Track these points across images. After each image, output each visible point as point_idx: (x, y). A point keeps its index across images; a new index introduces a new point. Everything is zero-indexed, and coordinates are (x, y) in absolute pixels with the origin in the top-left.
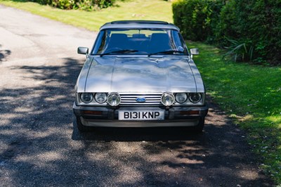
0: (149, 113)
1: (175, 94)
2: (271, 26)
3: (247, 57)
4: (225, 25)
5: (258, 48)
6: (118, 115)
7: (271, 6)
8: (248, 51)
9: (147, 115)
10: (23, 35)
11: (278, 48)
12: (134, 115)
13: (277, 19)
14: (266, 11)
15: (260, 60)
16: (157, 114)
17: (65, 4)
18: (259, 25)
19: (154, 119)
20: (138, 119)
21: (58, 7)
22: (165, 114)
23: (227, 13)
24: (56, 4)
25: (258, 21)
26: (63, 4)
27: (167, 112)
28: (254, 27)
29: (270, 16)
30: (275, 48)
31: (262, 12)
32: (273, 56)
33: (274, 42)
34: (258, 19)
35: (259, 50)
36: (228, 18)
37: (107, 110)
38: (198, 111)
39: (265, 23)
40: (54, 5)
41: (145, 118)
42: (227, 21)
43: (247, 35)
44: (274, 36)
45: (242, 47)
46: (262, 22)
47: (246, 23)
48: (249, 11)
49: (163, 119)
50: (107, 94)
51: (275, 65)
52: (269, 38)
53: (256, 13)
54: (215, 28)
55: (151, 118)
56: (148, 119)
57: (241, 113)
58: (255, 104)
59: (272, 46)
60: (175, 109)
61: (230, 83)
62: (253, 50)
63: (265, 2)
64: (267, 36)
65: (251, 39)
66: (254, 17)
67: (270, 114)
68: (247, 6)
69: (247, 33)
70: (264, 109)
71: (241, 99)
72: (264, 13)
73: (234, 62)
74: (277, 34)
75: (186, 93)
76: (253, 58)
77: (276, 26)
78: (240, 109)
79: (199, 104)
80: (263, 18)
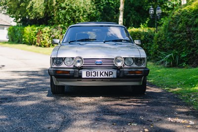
0: (105, 72)
1: (125, 58)
2: (190, 40)
3: (174, 64)
4: (157, 46)
5: (182, 56)
6: (81, 74)
7: (190, 26)
8: (175, 59)
9: (103, 74)
10: (15, 59)
11: (196, 55)
12: (93, 74)
13: (195, 35)
14: (187, 30)
15: (184, 64)
16: (111, 73)
17: (45, 43)
18: (183, 40)
19: (109, 77)
20: (96, 77)
21: (40, 46)
22: (117, 73)
23: (158, 37)
24: (38, 44)
26: (43, 44)
27: (119, 71)
28: (178, 42)
29: (190, 33)
30: (194, 55)
31: (184, 31)
32: (193, 61)
33: (193, 51)
34: (181, 36)
35: (183, 57)
36: (159, 40)
37: (73, 70)
38: (142, 71)
39: (186, 38)
40: (37, 45)
41: (102, 77)
42: (159, 43)
43: (174, 48)
44: (193, 47)
45: (171, 56)
46: (184, 38)
47: (172, 40)
48: (175, 32)
49: (115, 77)
50: (73, 58)
51: (195, 67)
52: (189, 49)
53: (180, 32)
54: (150, 49)
55: (106, 77)
56: (104, 77)
57: (172, 88)
58: (183, 83)
59: (192, 54)
60: (125, 70)
61: (163, 76)
62: (179, 58)
63: (186, 24)
64: (188, 48)
65: (177, 50)
66: (178, 35)
67: (195, 86)
68: (173, 28)
69: (174, 46)
70: (190, 84)
71: (172, 82)
72: (186, 31)
73: (165, 67)
74: (195, 45)
75: (133, 58)
76: (178, 64)
77: (194, 40)
78: (172, 86)
79: (142, 66)
80: (185, 35)
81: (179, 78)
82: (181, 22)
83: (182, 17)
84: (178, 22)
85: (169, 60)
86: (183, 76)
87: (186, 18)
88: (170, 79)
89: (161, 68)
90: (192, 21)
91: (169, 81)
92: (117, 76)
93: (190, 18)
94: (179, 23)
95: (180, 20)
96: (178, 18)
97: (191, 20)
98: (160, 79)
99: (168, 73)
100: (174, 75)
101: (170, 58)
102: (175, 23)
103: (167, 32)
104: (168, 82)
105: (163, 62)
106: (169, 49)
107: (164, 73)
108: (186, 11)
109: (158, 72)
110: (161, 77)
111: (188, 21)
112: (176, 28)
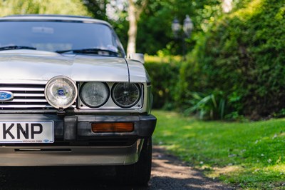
0: (19, 127)
1: (81, 85)
2: (247, 69)
3: (217, 114)
4: (186, 84)
5: (232, 99)
7: (246, 45)
8: (218, 105)
9: (14, 131)
11: (259, 97)
13: (255, 60)
14: (241, 51)
15: (235, 115)
16: (37, 129)
18: (232, 70)
19: (30, 140)
22: (57, 130)
25: (230, 65)
28: (224, 74)
29: (245, 57)
30: (255, 98)
31: (235, 53)
32: (252, 110)
33: (252, 90)
34: (229, 63)
35: (233, 103)
38: (133, 123)
39: (239, 67)
43: (215, 85)
44: (252, 82)
45: (210, 100)
46: (235, 66)
47: (213, 70)
48: (217, 55)
49: (51, 139)
51: (256, 120)
52: (245, 87)
53: (227, 56)
55: (22, 139)
56: (16, 140)
57: (219, 165)
58: (241, 154)
59: (250, 97)
60: (81, 118)
61: (196, 137)
62: (226, 104)
63: (239, 40)
64: (242, 85)
65: (222, 89)
66: (223, 61)
67: (273, 163)
68: (215, 50)
69: (216, 82)
70: (260, 158)
71: (215, 151)
72: (238, 54)
73: (199, 120)
74: (256, 78)
75: (105, 83)
76: (225, 114)
77: (254, 69)
78: (217, 160)
79: (136, 109)
80: (236, 61)
81: (230, 142)
82: (228, 37)
83: (230, 28)
84: (224, 37)
85: (207, 108)
86: (237, 137)
87: (237, 31)
88: (210, 144)
89: (193, 122)
90: (248, 36)
91: (210, 149)
92: (56, 138)
93: (246, 29)
94: (225, 40)
95: (227, 34)
96: (222, 31)
97: (247, 33)
98: (191, 143)
99: (205, 131)
100: (219, 136)
101: (209, 103)
102: (218, 40)
103: (202, 57)
104: (207, 150)
105: (195, 112)
106: (207, 87)
107: (197, 131)
108: (238, 19)
109: (187, 130)
110: (192, 140)
111: (241, 35)
112: (220, 49)
